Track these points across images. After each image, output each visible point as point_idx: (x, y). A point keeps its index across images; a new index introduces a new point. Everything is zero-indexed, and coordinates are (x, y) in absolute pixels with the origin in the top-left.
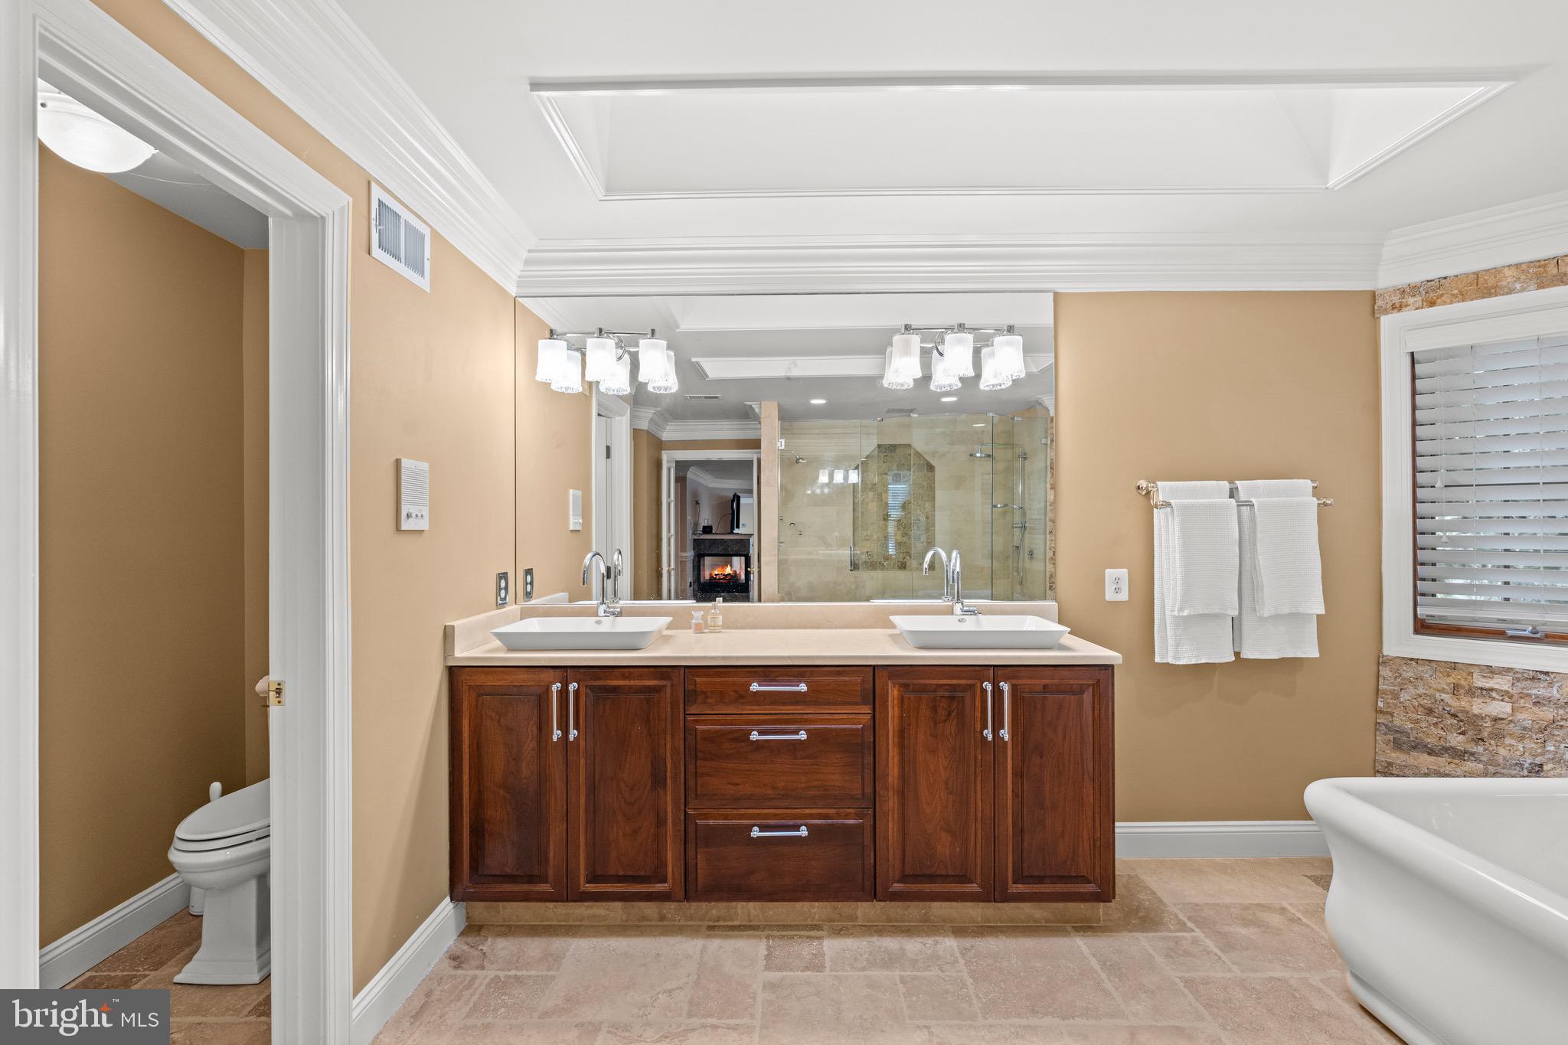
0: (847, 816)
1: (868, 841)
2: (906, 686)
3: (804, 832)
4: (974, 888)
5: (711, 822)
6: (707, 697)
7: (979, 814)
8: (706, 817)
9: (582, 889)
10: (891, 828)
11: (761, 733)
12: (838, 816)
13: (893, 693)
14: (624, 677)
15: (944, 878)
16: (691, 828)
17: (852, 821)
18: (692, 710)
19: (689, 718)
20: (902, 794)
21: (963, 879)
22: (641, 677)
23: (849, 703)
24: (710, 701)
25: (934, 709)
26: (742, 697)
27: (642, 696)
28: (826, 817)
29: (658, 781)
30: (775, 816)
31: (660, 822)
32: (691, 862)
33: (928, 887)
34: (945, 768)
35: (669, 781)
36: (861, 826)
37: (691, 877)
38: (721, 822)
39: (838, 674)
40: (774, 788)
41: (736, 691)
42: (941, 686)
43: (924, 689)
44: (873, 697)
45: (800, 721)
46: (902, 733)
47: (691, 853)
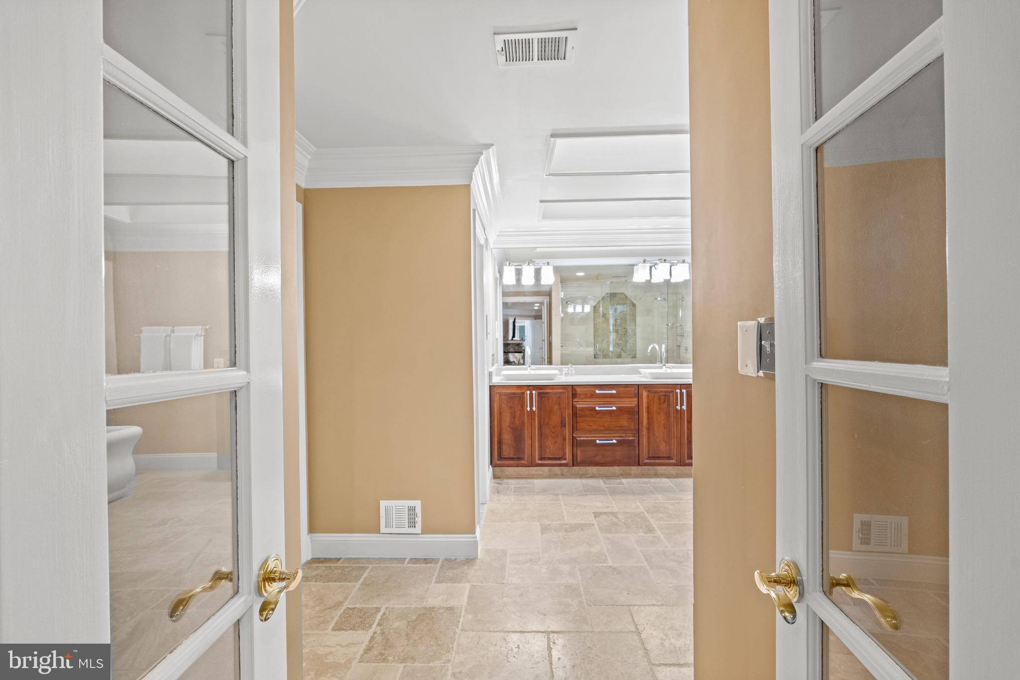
0: (629, 437)
1: (636, 445)
2: (649, 391)
3: (614, 441)
4: (673, 461)
5: (582, 439)
6: (580, 396)
7: (675, 436)
8: (580, 437)
9: (537, 462)
10: (645, 441)
11: (599, 407)
12: (626, 437)
13: (645, 394)
14: (551, 389)
15: (663, 458)
16: (575, 441)
17: (631, 438)
18: (575, 400)
19: (574, 403)
20: (648, 429)
21: (669, 458)
22: (557, 389)
23: (630, 397)
24: (581, 397)
25: (659, 399)
26: (593, 395)
27: (557, 395)
28: (622, 437)
29: (563, 425)
30: (604, 437)
31: (564, 439)
32: (575, 453)
33: (657, 461)
34: (663, 420)
35: (567, 425)
36: (634, 440)
37: (575, 458)
38: (585, 439)
39: (626, 387)
40: (604, 427)
41: (590, 394)
42: (662, 391)
43: (656, 392)
44: (638, 395)
45: (613, 404)
46: (648, 408)
47: (575, 450)
